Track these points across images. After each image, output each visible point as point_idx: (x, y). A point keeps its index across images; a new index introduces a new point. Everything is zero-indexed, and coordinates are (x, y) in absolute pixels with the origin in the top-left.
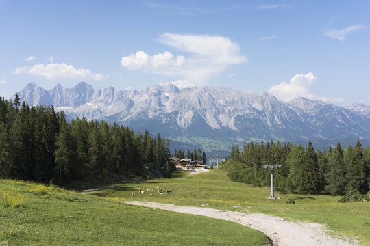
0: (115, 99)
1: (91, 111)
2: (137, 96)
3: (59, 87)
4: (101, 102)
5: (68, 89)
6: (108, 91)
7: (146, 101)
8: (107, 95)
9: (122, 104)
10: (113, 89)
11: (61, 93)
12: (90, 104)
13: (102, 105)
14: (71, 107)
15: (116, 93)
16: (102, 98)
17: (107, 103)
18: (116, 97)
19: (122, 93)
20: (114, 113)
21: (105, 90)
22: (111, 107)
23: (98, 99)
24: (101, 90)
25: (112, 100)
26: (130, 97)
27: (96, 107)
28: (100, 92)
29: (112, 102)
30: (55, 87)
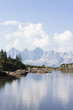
0: (54, 57)
1: (41, 63)
2: (65, 56)
3: (26, 50)
4: (47, 58)
5: (30, 51)
6: (50, 52)
7: (69, 59)
9: (56, 60)
10: (53, 51)
11: (27, 53)
12: (41, 59)
13: (47, 60)
14: (32, 60)
15: (54, 54)
16: (47, 56)
17: (49, 59)
18: (54, 56)
19: (58, 53)
20: (52, 65)
21: (49, 52)
22: (51, 61)
23: (45, 56)
24: (47, 52)
25: (52, 58)
26: (61, 56)
27: (44, 61)
28: (46, 53)
29: (52, 59)
30: (25, 50)
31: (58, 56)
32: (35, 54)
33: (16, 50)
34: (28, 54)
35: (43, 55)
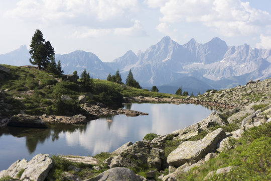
0: (248, 58)
1: (221, 69)
3: (192, 42)
4: (233, 59)
5: (201, 45)
6: (242, 48)
8: (240, 52)
9: (253, 64)
10: (247, 47)
11: (194, 49)
12: (221, 61)
13: (234, 63)
14: (202, 63)
15: (250, 51)
16: (234, 55)
17: (239, 62)
18: (250, 55)
19: (256, 51)
20: (244, 73)
21: (239, 47)
22: (243, 66)
23: (231, 56)
24: (234, 47)
25: (245, 59)
26: (264, 57)
27: (228, 64)
28: (233, 49)
29: (244, 61)
30: (189, 42)
31: (257, 56)
32: (210, 52)
33: (173, 42)
34: (197, 51)
35: (226, 54)
